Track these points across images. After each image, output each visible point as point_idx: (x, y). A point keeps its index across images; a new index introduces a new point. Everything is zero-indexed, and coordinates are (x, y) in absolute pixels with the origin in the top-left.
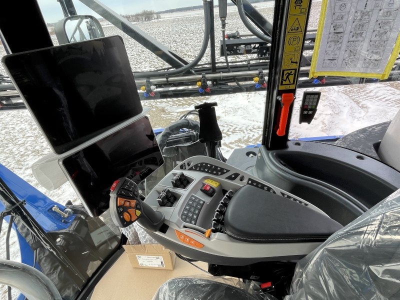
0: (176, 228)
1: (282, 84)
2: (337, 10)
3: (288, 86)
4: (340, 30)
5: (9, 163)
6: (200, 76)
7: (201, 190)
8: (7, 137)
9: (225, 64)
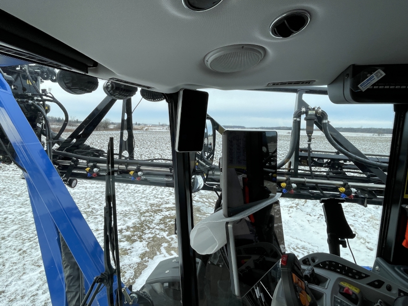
7: (340, 293)
9: (309, 172)
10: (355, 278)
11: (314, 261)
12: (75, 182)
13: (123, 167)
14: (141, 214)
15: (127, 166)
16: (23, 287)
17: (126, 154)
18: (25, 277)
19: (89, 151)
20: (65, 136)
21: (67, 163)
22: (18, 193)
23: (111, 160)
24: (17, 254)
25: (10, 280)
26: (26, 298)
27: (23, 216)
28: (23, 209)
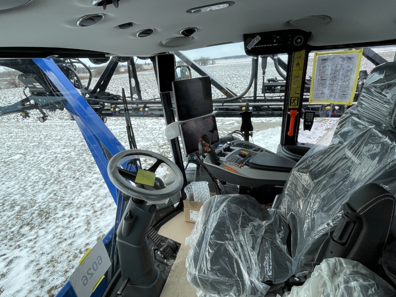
0: (225, 164)
1: (290, 105)
2: (321, 68)
3: (294, 107)
4: (324, 78)
5: (82, 167)
6: (245, 104)
7: (239, 154)
8: (82, 149)
9: (264, 98)
10: (248, 148)
11: (233, 144)
12: (105, 119)
13: (135, 106)
14: (160, 147)
15: (137, 105)
16: (83, 199)
17: (135, 96)
18: (83, 194)
19: (110, 96)
20: (92, 87)
21: (98, 107)
22: (58, 138)
23: (125, 102)
24: (73, 180)
25: (74, 196)
26: (88, 206)
27: (68, 155)
28: (66, 150)
